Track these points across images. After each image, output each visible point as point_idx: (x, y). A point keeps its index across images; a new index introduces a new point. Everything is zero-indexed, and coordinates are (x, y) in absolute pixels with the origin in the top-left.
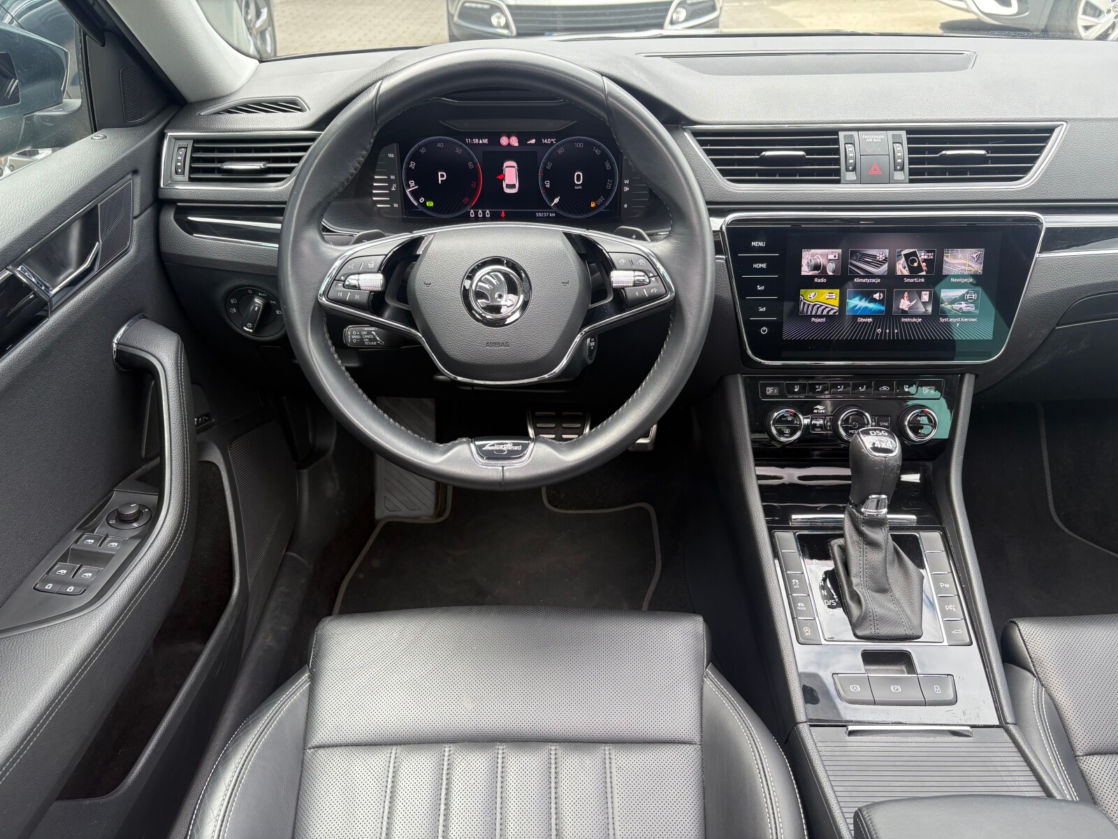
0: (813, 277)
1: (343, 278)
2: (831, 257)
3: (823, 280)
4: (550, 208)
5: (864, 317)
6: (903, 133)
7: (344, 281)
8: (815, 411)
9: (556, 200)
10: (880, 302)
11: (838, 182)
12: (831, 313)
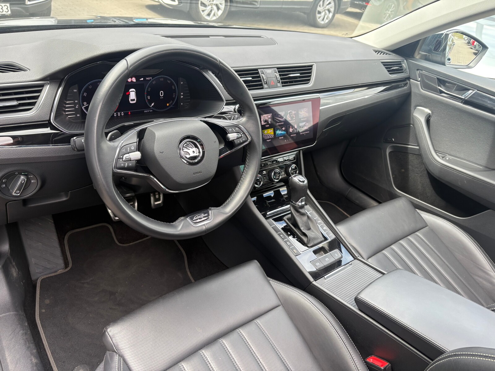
0: (265, 125)
1: (121, 157)
2: (269, 117)
3: (268, 126)
4: (150, 108)
5: (281, 137)
6: (276, 69)
7: (122, 158)
8: (263, 174)
9: (153, 104)
10: (284, 131)
11: (262, 88)
12: (272, 137)
